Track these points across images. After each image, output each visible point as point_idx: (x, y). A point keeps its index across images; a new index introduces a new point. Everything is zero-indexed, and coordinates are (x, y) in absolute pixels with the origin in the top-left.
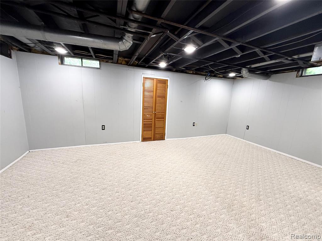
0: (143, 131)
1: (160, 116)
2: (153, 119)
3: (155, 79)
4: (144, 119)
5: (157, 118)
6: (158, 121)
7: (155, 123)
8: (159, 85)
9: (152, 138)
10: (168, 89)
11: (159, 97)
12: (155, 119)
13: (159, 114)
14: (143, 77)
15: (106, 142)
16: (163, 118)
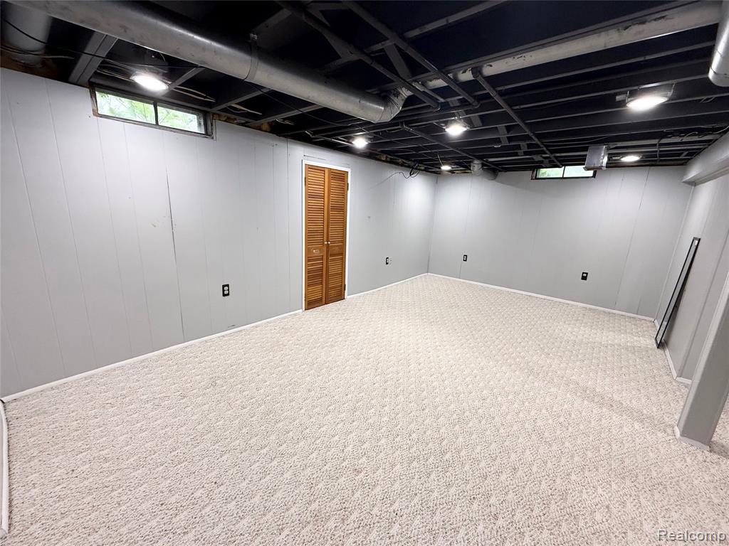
0: (308, 285)
1: (337, 250)
2: (325, 257)
3: (326, 171)
4: (308, 260)
5: (331, 255)
6: (333, 260)
7: (327, 267)
8: (334, 183)
9: (324, 299)
10: (349, 191)
11: (333, 209)
12: (327, 259)
13: (335, 246)
14: (306, 165)
15: (234, 326)
16: (342, 253)
